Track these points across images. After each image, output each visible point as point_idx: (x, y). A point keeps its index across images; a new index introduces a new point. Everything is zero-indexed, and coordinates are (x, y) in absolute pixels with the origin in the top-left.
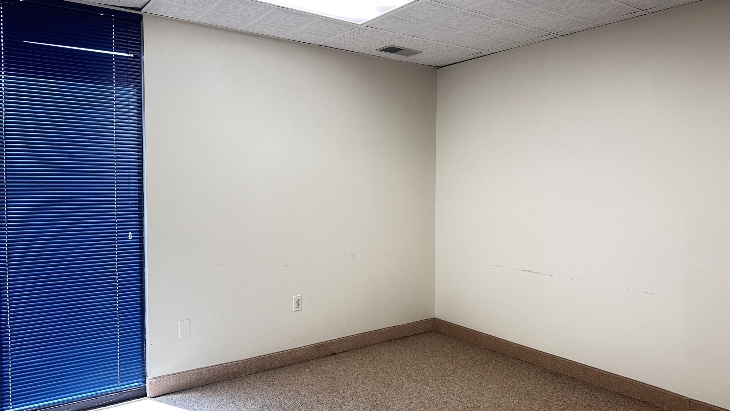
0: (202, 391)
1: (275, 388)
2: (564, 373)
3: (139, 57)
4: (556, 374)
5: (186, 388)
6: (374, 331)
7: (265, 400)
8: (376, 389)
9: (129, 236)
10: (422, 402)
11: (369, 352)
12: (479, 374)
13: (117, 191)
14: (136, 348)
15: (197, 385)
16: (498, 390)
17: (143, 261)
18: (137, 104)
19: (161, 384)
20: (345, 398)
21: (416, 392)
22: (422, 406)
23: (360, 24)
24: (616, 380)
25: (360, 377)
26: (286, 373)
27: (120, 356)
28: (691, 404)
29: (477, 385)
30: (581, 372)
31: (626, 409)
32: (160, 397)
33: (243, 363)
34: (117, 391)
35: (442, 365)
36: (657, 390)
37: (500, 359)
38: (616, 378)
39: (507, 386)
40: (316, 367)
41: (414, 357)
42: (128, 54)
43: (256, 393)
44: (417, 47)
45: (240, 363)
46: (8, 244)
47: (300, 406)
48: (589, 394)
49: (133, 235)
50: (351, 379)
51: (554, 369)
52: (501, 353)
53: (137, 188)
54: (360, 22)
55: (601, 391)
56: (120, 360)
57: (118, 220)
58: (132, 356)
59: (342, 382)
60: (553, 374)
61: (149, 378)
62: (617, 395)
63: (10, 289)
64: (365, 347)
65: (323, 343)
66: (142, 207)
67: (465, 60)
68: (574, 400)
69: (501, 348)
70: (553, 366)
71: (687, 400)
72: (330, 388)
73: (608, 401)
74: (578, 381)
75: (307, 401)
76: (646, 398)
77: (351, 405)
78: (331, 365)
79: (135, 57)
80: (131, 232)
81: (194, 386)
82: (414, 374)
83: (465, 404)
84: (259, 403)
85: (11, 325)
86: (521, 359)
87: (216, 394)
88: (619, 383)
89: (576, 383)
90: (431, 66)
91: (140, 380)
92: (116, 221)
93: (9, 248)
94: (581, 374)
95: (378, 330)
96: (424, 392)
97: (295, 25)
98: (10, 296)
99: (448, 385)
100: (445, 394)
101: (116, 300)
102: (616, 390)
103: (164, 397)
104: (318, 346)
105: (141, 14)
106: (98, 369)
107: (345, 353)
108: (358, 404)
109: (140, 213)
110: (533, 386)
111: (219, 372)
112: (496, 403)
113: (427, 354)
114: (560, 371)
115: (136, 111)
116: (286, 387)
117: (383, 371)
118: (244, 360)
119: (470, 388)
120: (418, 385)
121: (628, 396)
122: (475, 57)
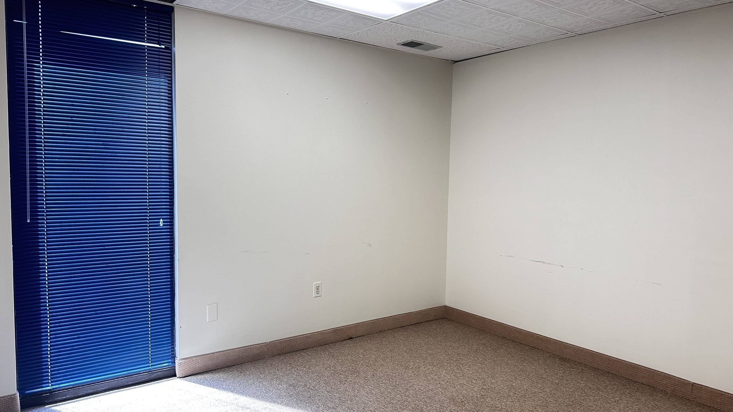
0: (229, 371)
1: (299, 369)
2: (572, 358)
3: (170, 48)
4: (563, 360)
5: (213, 369)
6: (388, 317)
7: (290, 380)
8: (395, 371)
9: (161, 223)
10: (440, 383)
11: (384, 337)
12: (491, 359)
13: (149, 179)
14: (166, 330)
15: (223, 366)
16: (511, 374)
17: (173, 247)
18: (168, 95)
19: (189, 364)
20: (366, 379)
21: (433, 374)
22: (440, 387)
23: (386, 19)
24: (623, 365)
25: (378, 360)
26: (307, 355)
27: (151, 338)
28: (693, 388)
29: (490, 369)
30: (588, 358)
31: (632, 392)
32: (189, 377)
33: (266, 346)
34: (149, 371)
35: (455, 350)
36: (662, 375)
37: (510, 345)
38: (623, 364)
39: (518, 370)
40: (335, 350)
41: (428, 342)
42: (160, 46)
43: (281, 374)
44: (437, 43)
45: (263, 346)
46: (46, 229)
47: (324, 386)
48: (597, 378)
49: (164, 222)
50: (369, 362)
51: (563, 355)
52: (511, 339)
53: (168, 177)
54: (386, 18)
55: (608, 375)
56: (151, 341)
57: (150, 207)
58: (162, 338)
59: (362, 364)
60: (562, 360)
61: (178, 359)
62: (623, 379)
63: (48, 272)
64: (380, 332)
65: (341, 328)
66: (172, 195)
67: (483, 55)
68: (583, 383)
69: (510, 335)
70: (561, 352)
71: (689, 384)
72: (350, 369)
73: (615, 384)
74: (585, 366)
75: (330, 382)
76: (651, 382)
77: (372, 385)
78: (349, 348)
79: (166, 48)
80: (162, 219)
81: (220, 367)
82: (429, 358)
83: (480, 386)
84: (285, 383)
85: (50, 307)
86: (530, 345)
87: (243, 375)
88: (625, 368)
89: (584, 368)
90: (448, 60)
91: (170, 360)
92: (147, 208)
93: (47, 233)
94: (589, 359)
95: (392, 316)
96: (441, 374)
97: (322, 20)
98: (49, 279)
99: (463, 368)
100: (460, 376)
101: (148, 284)
102: (622, 374)
103: (192, 377)
104: (336, 331)
105: (172, 6)
106: (131, 350)
107: (361, 338)
108: (379, 385)
109: (171, 200)
110: (544, 370)
111: (244, 354)
112: (510, 386)
113: (440, 339)
114: (568, 357)
115: (167, 102)
116: (308, 368)
117: (399, 355)
118: (267, 343)
119: (484, 372)
120: (434, 367)
121: (633, 380)
122: (492, 53)
